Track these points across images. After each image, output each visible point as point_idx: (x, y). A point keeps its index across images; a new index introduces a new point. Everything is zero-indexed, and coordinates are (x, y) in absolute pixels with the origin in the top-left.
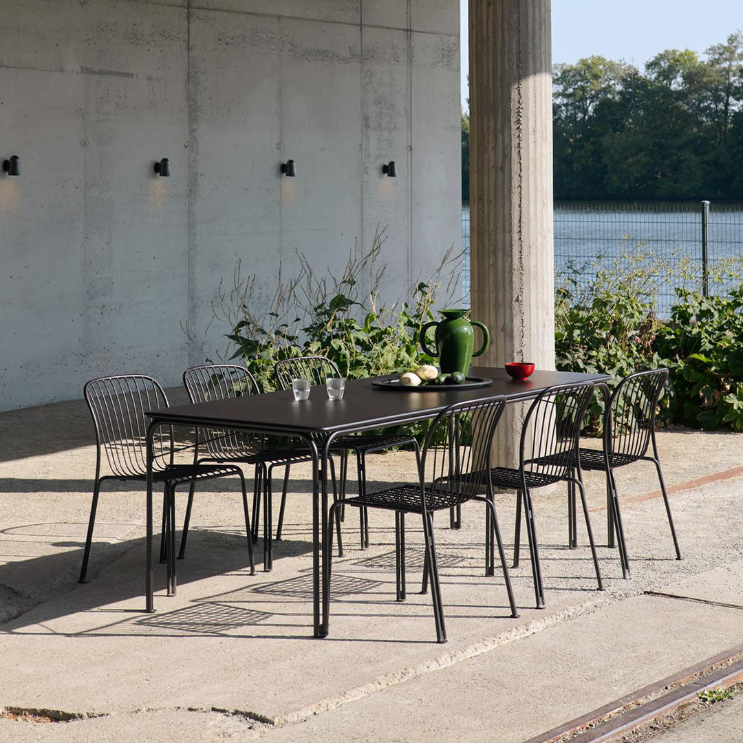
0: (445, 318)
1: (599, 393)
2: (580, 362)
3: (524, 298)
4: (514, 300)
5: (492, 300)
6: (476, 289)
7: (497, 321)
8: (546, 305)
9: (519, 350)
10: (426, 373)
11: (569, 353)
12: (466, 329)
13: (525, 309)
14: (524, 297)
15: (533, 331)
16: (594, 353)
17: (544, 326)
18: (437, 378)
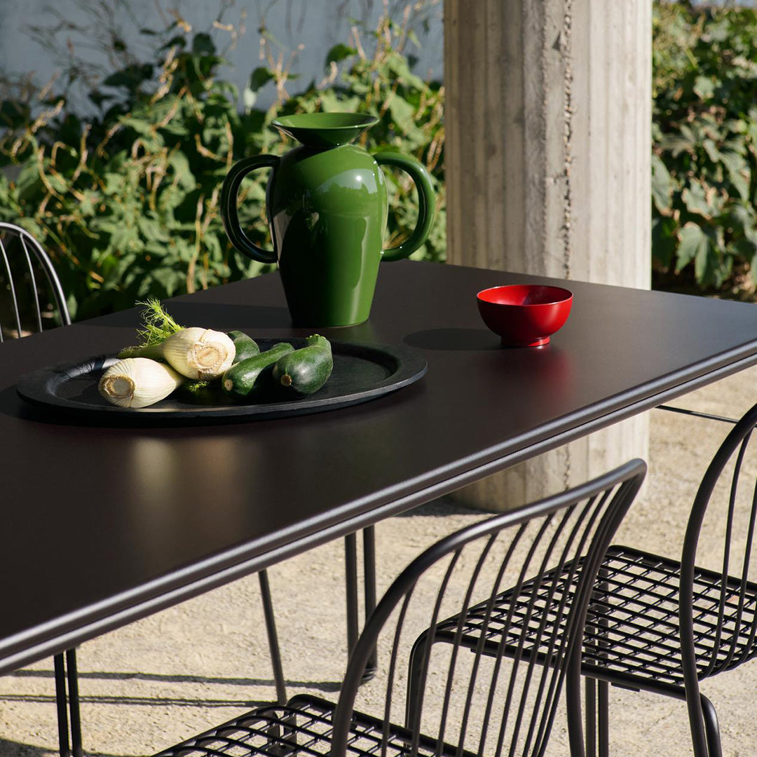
0: (298, 144)
1: (750, 215)
2: (710, 147)
3: (573, 42)
4: (549, 44)
5: (493, 45)
6: (455, 16)
7: (503, 98)
8: (630, 57)
9: (560, 171)
10: (191, 357)
11: (688, 125)
12: (359, 178)
13: (575, 68)
14: (573, 40)
15: (597, 123)
16: (740, 126)
17: (624, 108)
18: (230, 375)
